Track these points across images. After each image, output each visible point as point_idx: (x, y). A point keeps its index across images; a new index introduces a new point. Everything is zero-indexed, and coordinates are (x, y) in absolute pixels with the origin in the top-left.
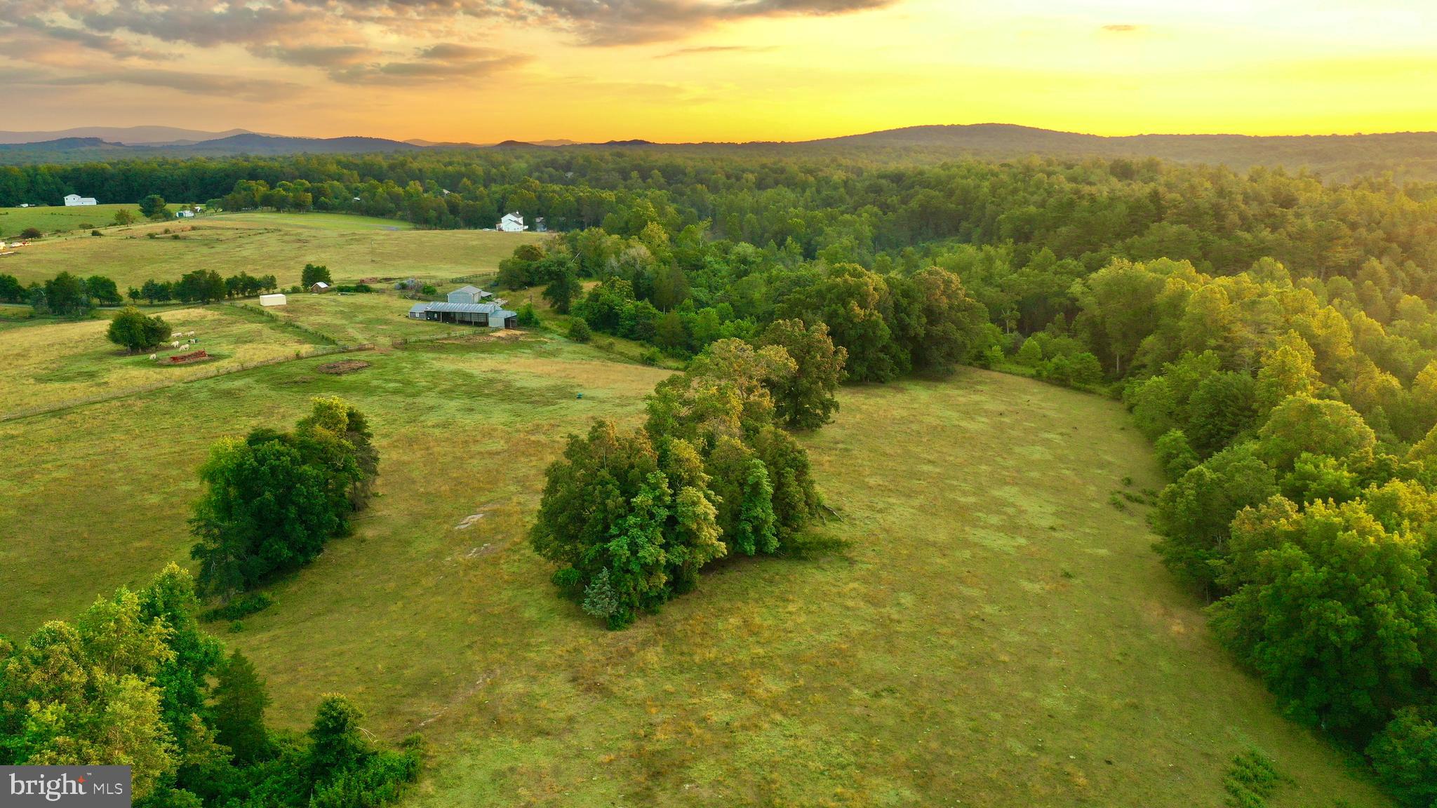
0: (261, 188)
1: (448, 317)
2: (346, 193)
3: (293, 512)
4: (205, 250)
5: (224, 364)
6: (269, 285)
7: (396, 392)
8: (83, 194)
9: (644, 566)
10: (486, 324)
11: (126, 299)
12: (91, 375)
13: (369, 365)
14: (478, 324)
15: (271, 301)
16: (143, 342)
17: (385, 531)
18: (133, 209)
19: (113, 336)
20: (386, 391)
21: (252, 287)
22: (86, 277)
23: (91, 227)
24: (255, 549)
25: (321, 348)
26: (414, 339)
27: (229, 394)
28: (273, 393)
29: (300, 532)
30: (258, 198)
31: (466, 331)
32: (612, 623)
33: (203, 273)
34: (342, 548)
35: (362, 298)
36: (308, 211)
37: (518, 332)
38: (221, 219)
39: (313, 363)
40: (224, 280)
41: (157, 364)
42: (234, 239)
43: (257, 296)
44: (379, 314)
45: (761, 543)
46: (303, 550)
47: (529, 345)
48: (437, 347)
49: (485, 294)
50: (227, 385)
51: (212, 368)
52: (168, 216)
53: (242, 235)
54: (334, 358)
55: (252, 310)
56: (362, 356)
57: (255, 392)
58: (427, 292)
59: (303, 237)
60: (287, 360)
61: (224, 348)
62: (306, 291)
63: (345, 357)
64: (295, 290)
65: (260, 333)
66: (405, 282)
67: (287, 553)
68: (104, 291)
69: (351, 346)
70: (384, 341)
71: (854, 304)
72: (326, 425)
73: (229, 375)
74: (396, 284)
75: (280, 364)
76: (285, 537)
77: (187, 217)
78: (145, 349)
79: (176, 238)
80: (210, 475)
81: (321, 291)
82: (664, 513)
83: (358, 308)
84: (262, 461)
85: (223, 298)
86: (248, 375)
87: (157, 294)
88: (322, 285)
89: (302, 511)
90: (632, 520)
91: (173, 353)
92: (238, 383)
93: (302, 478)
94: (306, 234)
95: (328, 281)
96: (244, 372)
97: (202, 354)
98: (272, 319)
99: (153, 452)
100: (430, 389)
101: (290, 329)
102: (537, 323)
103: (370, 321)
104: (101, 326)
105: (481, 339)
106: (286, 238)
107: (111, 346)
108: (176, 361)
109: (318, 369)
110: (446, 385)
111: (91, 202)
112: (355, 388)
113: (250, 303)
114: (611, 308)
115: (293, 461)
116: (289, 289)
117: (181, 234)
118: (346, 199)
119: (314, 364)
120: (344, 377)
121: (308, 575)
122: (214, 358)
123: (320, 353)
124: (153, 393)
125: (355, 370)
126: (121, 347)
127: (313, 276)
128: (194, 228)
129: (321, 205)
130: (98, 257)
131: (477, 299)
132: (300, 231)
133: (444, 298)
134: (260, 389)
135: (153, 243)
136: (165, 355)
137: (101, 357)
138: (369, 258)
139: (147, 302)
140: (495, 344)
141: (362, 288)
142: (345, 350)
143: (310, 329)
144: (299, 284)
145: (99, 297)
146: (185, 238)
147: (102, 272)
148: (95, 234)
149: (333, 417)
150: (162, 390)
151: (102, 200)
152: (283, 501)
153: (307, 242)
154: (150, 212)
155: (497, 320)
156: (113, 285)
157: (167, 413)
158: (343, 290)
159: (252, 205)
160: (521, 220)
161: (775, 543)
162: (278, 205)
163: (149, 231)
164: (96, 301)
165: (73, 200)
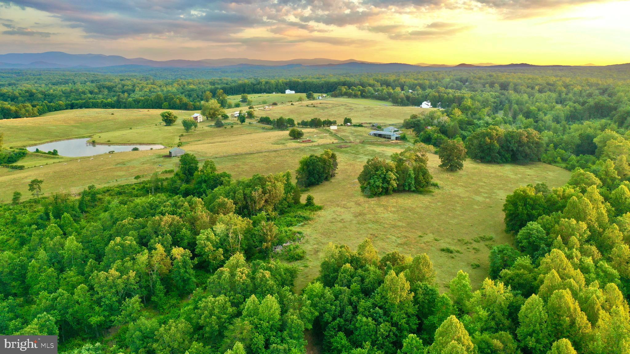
0: (344, 89)
1: (380, 135)
2: (373, 92)
3: (316, 172)
4: (322, 111)
5: (314, 144)
6: (334, 123)
7: (353, 154)
8: (291, 90)
9: (376, 186)
10: (390, 138)
11: (297, 125)
12: (284, 144)
13: (350, 146)
14: (388, 138)
15: (333, 128)
16: (296, 136)
17: (337, 181)
18: (304, 95)
19: (290, 135)
20: (351, 153)
21: (329, 123)
22: (287, 118)
23: (291, 102)
24: (308, 179)
25: (340, 141)
26: (367, 141)
29: (317, 177)
30: (343, 93)
31: (383, 140)
32: (369, 197)
33: (316, 119)
34: (326, 183)
35: (360, 129)
36: (359, 98)
37: (399, 141)
38: (330, 100)
39: (336, 145)
40: (322, 121)
41: (299, 142)
42: (331, 108)
43: (329, 126)
44: (361, 134)
45: (410, 188)
46: (318, 181)
47: (400, 145)
48: (372, 143)
49: (396, 129)
50: (314, 148)
51: (311, 144)
52: (314, 99)
53: (334, 106)
54: (342, 144)
55: (327, 130)
56: (350, 144)
58: (379, 128)
59: (352, 108)
60: (330, 144)
61: (316, 140)
62: (345, 126)
63: (345, 144)
64: (342, 125)
65: (326, 136)
66: (374, 124)
67: (313, 180)
68: (291, 122)
69: (348, 141)
70: (358, 141)
71: (487, 138)
72: (326, 155)
73: (315, 146)
74: (371, 125)
75: (328, 144)
76: (314, 177)
77: (321, 99)
78: (297, 139)
79: (314, 106)
80: (301, 162)
81: (348, 126)
82: (383, 176)
83: (356, 131)
85: (321, 126)
87: (304, 124)
88: (349, 124)
89: (318, 172)
90: (375, 176)
91: (303, 140)
92: (316, 148)
93: (318, 165)
94: (354, 106)
95: (351, 123)
96: (319, 146)
97: (310, 140)
98: (331, 133)
99: (293, 161)
100: (362, 153)
101: (334, 136)
102: (406, 139)
103: (357, 135)
104: (287, 132)
105: (386, 142)
106: (347, 108)
107: (290, 137)
108: (303, 142)
109: (337, 147)
110: (367, 153)
111: (293, 92)
112: (340, 151)
113: (327, 128)
114: (430, 136)
115: (317, 161)
116: (340, 125)
117: (315, 105)
118: (373, 94)
121: (318, 186)
122: (312, 142)
124: (296, 149)
125: (346, 147)
126: (292, 138)
127: (347, 121)
128: (320, 103)
129: (364, 96)
130: (292, 112)
131: (393, 131)
132: (352, 105)
133: (383, 130)
135: (307, 108)
136: (301, 140)
137: (286, 140)
138: (369, 115)
139: (302, 126)
140: (390, 144)
141: (360, 125)
142: (346, 142)
143: (339, 136)
144: (343, 123)
145: (290, 124)
146: (317, 107)
147: (291, 117)
148: (292, 104)
149: (328, 154)
150: (298, 148)
151: (297, 92)
152: (314, 169)
153: (353, 109)
154: (310, 97)
155: (393, 138)
156: (294, 121)
157: (298, 153)
158: (355, 126)
159: (341, 95)
160: (430, 104)
161: (413, 189)
162: (349, 95)
163: (307, 104)
164: (289, 125)
165: (288, 92)
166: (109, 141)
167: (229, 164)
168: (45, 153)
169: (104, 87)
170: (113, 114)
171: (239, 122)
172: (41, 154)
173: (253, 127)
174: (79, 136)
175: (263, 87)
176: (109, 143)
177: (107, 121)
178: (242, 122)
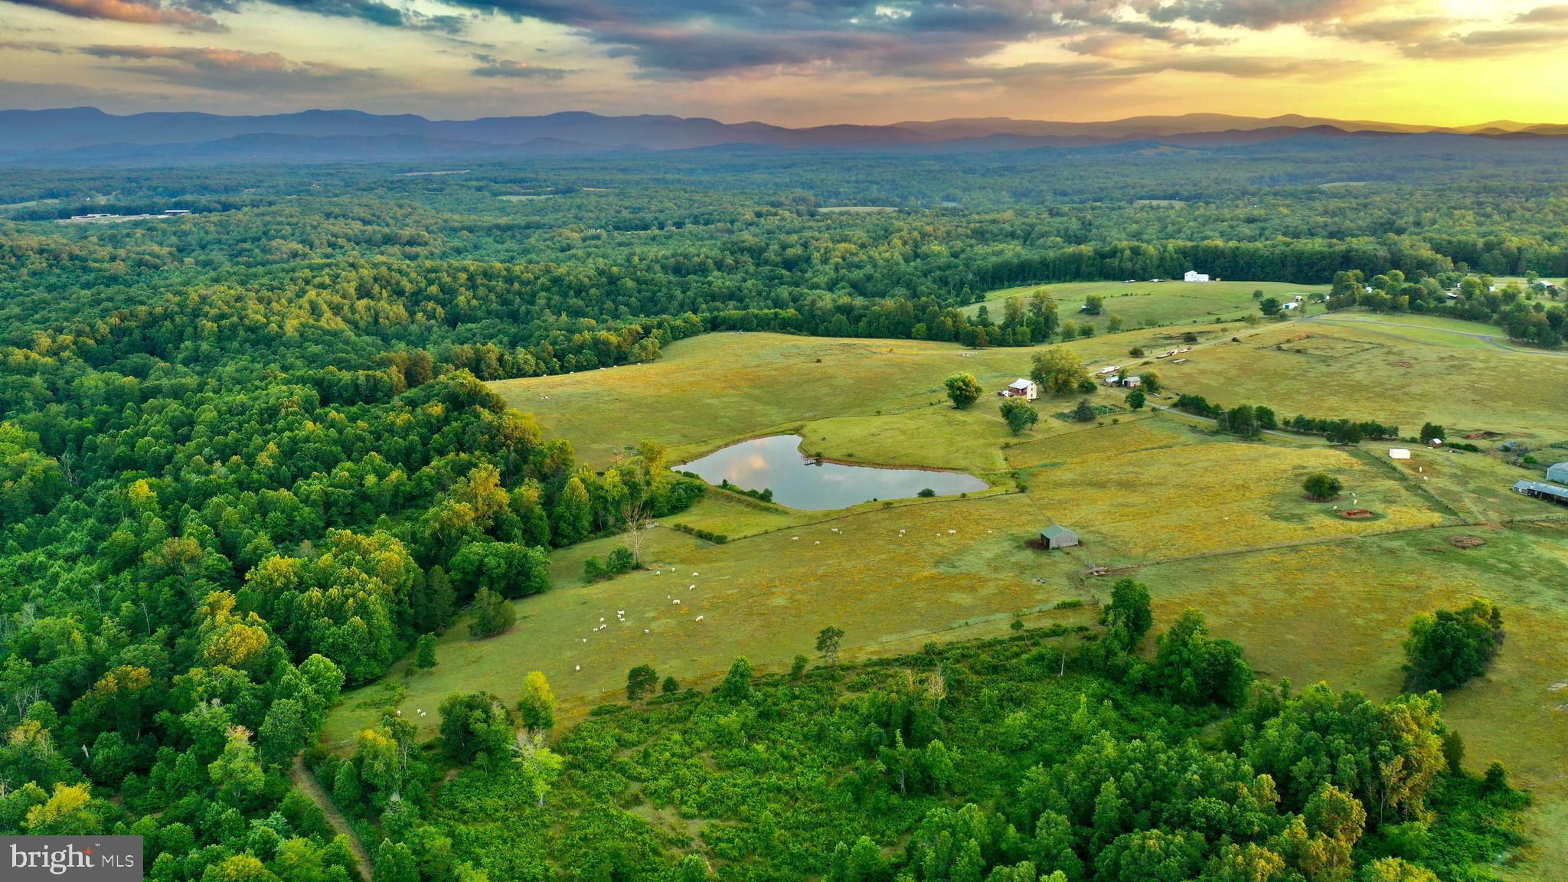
1: (1547, 497)
2: (1440, 290)
3: (1459, 662)
4: (1323, 368)
5: (1379, 525)
8: (1199, 270)
11: (1280, 425)
12: (1300, 518)
13: (1485, 542)
15: (1396, 452)
16: (1326, 494)
19: (1308, 488)
21: (1376, 433)
25: (1448, 519)
26: (1518, 518)
27: (1391, 552)
28: (1420, 557)
29: (1461, 673)
30: (1358, 299)
31: (1561, 513)
34: (1478, 683)
35: (1471, 457)
36: (1406, 312)
39: (1443, 533)
41: (1339, 515)
43: (1387, 447)
44: (1487, 482)
48: (1538, 529)
50: (1388, 544)
51: (1376, 526)
54: (1459, 530)
55: (1386, 464)
56: (1479, 533)
57: (1408, 554)
58: (1530, 462)
59: (1405, 357)
60: (1425, 527)
61: (1379, 506)
62: (1424, 445)
63: (1467, 531)
64: (1416, 441)
65: (1398, 493)
66: (1507, 444)
68: (1265, 417)
69: (1471, 521)
70: (1494, 516)
73: (1388, 535)
74: (1500, 442)
75: (1420, 530)
78: (1326, 498)
79: (1299, 352)
81: (1436, 446)
83: (1469, 471)
84: (1447, 632)
86: (1401, 537)
87: (1305, 426)
88: (1437, 441)
89: (1464, 661)
91: (1347, 507)
92: (1396, 544)
94: (1409, 350)
95: (1441, 432)
96: (1397, 534)
97: (1365, 511)
98: (1402, 476)
100: (1532, 575)
101: (1420, 492)
103: (1480, 491)
106: (1391, 358)
108: (1350, 515)
109: (1448, 540)
110: (1544, 573)
111: (1205, 278)
112: (1476, 564)
113: (1381, 453)
115: (1464, 635)
116: (1411, 441)
117: (1299, 345)
118: (1442, 300)
119: (1445, 534)
120: (1468, 552)
122: (1375, 516)
123: (1448, 524)
124: (1344, 543)
125: (1475, 546)
126: (1309, 494)
127: (1431, 433)
128: (1308, 336)
129: (1418, 307)
130: (1244, 369)
133: (1543, 472)
134: (1410, 551)
135: (1280, 354)
136: (1341, 508)
137: (1298, 500)
141: (1469, 445)
142: (1466, 524)
143: (1433, 493)
144: (1418, 436)
145: (1262, 421)
148: (1234, 339)
150: (1348, 541)
151: (1213, 276)
152: (1454, 655)
154: (1271, 311)
156: (1272, 414)
157: (1355, 561)
158: (1454, 445)
162: (1377, 306)
163: (1277, 340)
164: (1258, 423)
165: (1191, 276)
166: (850, 455)
167: (1198, 589)
168: (744, 493)
169: (742, 250)
170: (819, 361)
171: (1127, 406)
172: (737, 495)
173: (1166, 424)
174: (774, 429)
175: (1129, 265)
176: (851, 459)
177: (814, 381)
178: (1136, 407)
